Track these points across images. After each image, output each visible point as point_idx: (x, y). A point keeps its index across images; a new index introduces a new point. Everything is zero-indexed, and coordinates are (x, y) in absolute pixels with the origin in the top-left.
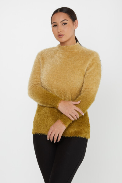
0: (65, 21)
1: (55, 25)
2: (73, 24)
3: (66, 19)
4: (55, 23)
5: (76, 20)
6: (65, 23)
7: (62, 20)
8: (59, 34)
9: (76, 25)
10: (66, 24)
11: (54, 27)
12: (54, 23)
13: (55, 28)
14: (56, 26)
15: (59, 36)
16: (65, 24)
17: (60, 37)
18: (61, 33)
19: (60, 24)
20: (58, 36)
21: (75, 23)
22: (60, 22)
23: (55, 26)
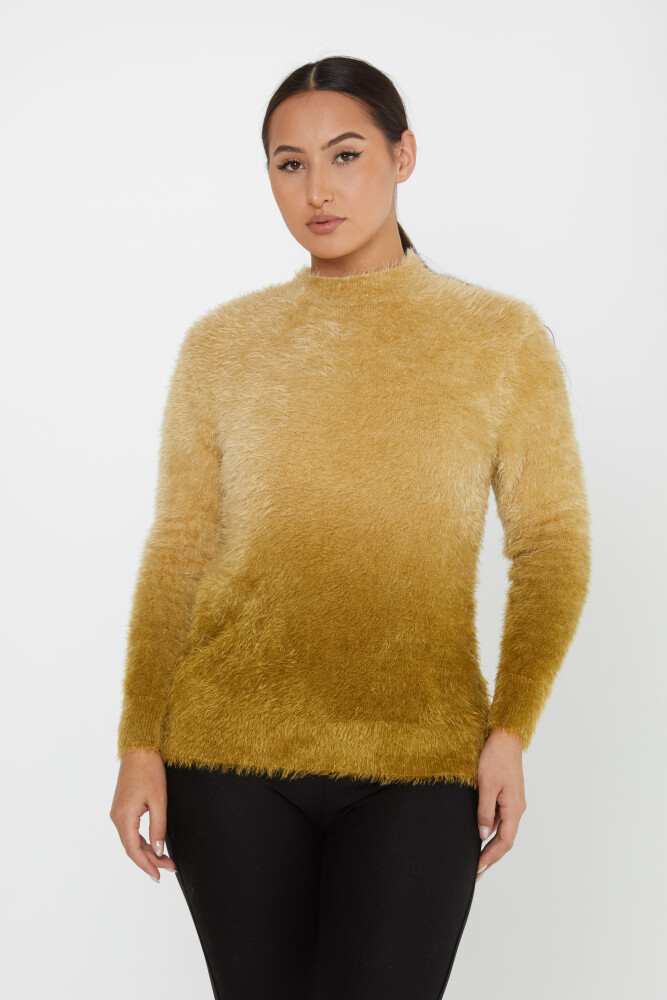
0: (348, 143)
1: (287, 162)
2: (393, 157)
3: (356, 131)
4: (292, 149)
5: (405, 135)
6: (348, 154)
7: (334, 136)
8: (318, 212)
9: (405, 159)
10: (356, 155)
11: (281, 174)
12: (282, 149)
13: (293, 181)
14: (295, 164)
15: (313, 224)
16: (346, 155)
17: (321, 228)
18: (328, 210)
19: (319, 159)
20: (308, 224)
21: (398, 152)
22: (323, 148)
23: (290, 168)
